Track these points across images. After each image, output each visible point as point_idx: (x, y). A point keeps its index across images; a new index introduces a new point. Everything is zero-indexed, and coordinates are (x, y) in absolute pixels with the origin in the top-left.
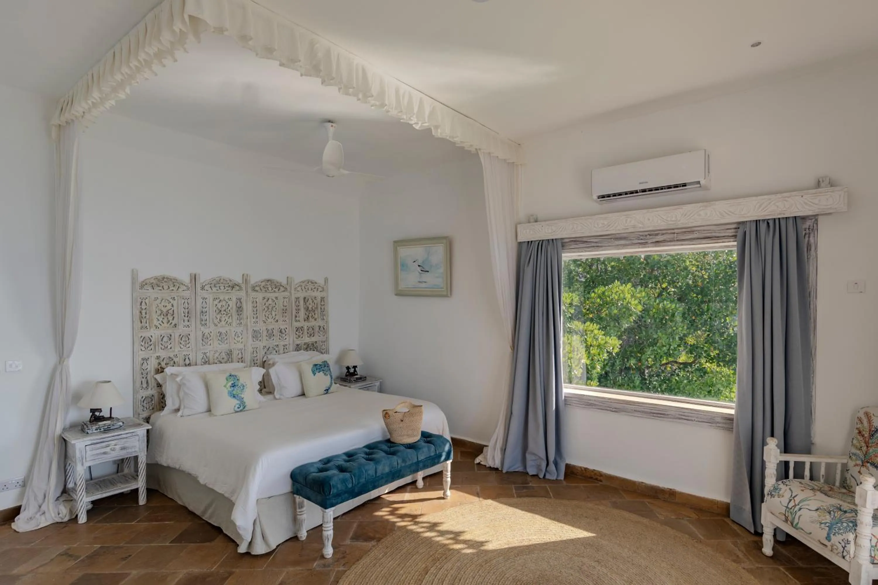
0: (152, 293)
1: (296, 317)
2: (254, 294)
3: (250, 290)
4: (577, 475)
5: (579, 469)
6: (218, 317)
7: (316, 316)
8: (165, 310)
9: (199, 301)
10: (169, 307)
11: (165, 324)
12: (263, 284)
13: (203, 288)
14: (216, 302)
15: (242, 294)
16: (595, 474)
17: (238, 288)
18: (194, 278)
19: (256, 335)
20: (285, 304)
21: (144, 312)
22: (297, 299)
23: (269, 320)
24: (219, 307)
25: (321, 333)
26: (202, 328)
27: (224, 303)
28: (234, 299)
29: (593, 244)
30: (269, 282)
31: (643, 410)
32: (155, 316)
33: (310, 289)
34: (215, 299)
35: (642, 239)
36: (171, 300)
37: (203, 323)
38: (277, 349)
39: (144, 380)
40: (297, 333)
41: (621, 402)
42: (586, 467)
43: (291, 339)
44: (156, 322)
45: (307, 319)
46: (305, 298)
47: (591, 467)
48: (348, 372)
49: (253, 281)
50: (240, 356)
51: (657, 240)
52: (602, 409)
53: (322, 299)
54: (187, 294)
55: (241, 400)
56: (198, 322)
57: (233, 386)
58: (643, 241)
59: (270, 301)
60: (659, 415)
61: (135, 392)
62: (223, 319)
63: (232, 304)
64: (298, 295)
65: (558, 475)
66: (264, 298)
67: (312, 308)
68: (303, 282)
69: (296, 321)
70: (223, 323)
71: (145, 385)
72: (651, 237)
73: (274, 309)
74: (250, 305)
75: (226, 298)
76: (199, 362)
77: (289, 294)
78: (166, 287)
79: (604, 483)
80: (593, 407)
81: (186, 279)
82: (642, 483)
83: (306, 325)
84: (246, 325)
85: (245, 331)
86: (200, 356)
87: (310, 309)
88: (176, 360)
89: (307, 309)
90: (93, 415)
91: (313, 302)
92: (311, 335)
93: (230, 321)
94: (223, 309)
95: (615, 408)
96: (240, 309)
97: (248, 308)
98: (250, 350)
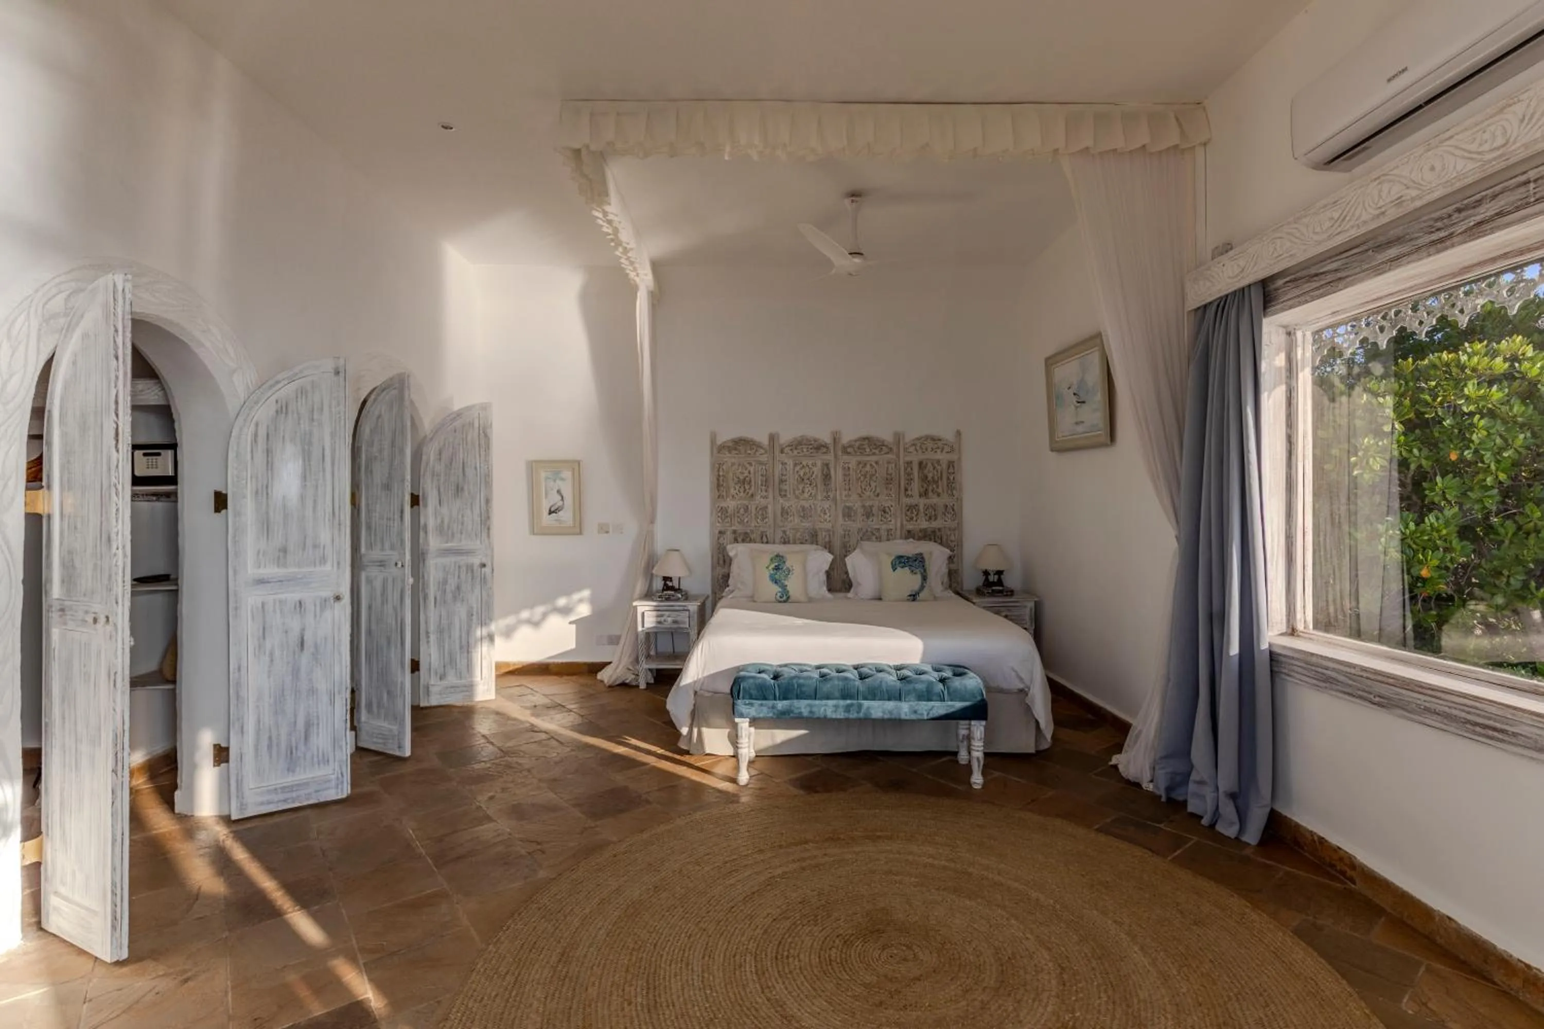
0: (729, 458)
1: (906, 490)
2: (846, 457)
3: (840, 453)
4: (1303, 849)
5: (1308, 835)
6: (801, 487)
7: (940, 490)
8: (742, 478)
9: (779, 468)
10: (746, 474)
11: (742, 494)
12: (857, 444)
13: (782, 452)
14: (798, 468)
15: (830, 457)
16: (1341, 859)
17: (825, 450)
18: (772, 438)
19: (848, 513)
20: (890, 471)
21: (721, 478)
22: (909, 463)
23: (868, 493)
24: (802, 474)
25: (949, 516)
26: (781, 501)
27: (807, 470)
28: (819, 463)
29: (1329, 278)
30: (867, 441)
31: (1447, 709)
32: (732, 484)
33: (929, 449)
34: (795, 465)
35: (1438, 230)
36: (748, 466)
37: (783, 493)
38: (877, 534)
39: (721, 556)
40: (909, 513)
41: (1391, 681)
42: (1322, 835)
43: (895, 522)
44: (732, 491)
45: (924, 494)
46: (920, 463)
47: (1335, 839)
48: (987, 579)
49: (845, 439)
50: (827, 539)
51: (1478, 218)
52: (1349, 694)
53: (951, 464)
54: (764, 458)
55: (784, 587)
56: (777, 492)
57: (777, 568)
58: (1442, 234)
59: (868, 468)
60: (1491, 733)
61: (713, 568)
62: (807, 490)
63: (817, 470)
64: (908, 459)
65: (1242, 830)
66: (859, 463)
67: (933, 478)
68: (918, 439)
69: (907, 496)
70: (806, 495)
71: (721, 562)
72: (1464, 214)
73: (874, 478)
74: (840, 473)
75: (810, 463)
76: (777, 540)
77: (894, 457)
78: (743, 451)
79: (1359, 886)
80: (1334, 686)
81: (765, 441)
82: (1450, 918)
83: (922, 502)
84: (835, 500)
85: (834, 507)
86: (779, 534)
87: (929, 478)
88: (752, 536)
89: (924, 479)
90: (665, 584)
91: (934, 468)
92: (930, 518)
93: (814, 492)
94: (807, 477)
95: (1379, 696)
96: (827, 477)
97: (837, 476)
98: (840, 531)
